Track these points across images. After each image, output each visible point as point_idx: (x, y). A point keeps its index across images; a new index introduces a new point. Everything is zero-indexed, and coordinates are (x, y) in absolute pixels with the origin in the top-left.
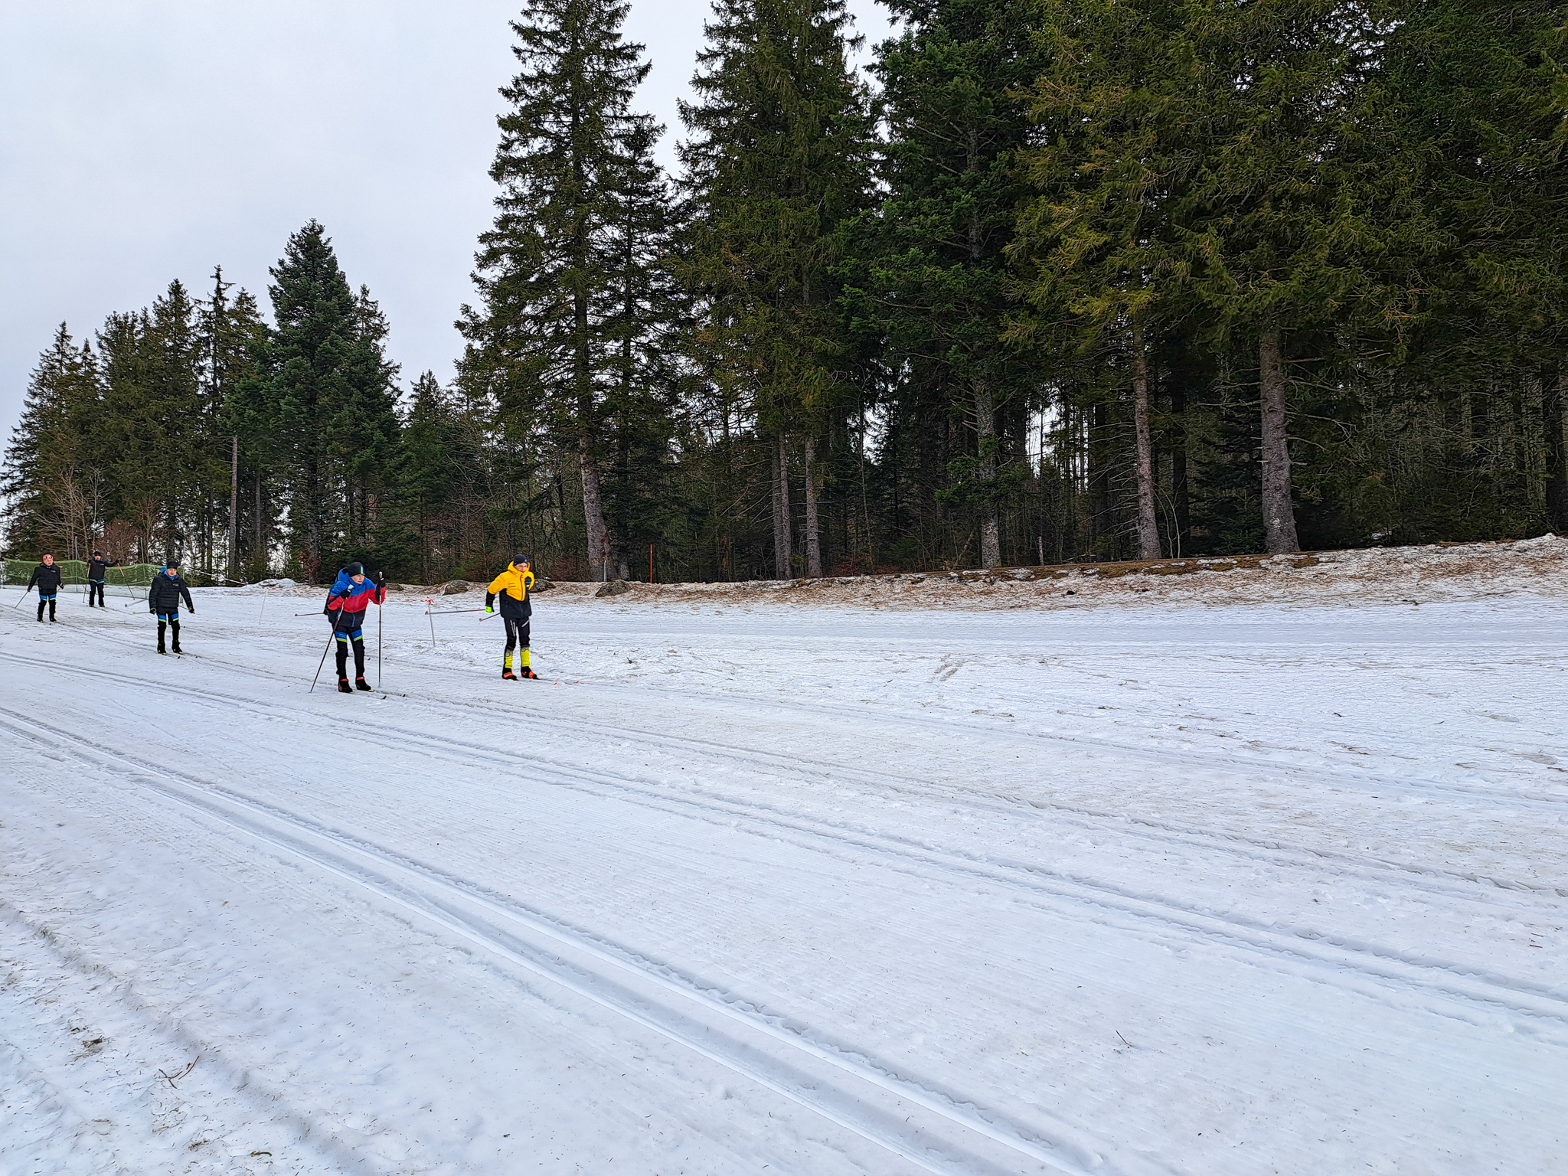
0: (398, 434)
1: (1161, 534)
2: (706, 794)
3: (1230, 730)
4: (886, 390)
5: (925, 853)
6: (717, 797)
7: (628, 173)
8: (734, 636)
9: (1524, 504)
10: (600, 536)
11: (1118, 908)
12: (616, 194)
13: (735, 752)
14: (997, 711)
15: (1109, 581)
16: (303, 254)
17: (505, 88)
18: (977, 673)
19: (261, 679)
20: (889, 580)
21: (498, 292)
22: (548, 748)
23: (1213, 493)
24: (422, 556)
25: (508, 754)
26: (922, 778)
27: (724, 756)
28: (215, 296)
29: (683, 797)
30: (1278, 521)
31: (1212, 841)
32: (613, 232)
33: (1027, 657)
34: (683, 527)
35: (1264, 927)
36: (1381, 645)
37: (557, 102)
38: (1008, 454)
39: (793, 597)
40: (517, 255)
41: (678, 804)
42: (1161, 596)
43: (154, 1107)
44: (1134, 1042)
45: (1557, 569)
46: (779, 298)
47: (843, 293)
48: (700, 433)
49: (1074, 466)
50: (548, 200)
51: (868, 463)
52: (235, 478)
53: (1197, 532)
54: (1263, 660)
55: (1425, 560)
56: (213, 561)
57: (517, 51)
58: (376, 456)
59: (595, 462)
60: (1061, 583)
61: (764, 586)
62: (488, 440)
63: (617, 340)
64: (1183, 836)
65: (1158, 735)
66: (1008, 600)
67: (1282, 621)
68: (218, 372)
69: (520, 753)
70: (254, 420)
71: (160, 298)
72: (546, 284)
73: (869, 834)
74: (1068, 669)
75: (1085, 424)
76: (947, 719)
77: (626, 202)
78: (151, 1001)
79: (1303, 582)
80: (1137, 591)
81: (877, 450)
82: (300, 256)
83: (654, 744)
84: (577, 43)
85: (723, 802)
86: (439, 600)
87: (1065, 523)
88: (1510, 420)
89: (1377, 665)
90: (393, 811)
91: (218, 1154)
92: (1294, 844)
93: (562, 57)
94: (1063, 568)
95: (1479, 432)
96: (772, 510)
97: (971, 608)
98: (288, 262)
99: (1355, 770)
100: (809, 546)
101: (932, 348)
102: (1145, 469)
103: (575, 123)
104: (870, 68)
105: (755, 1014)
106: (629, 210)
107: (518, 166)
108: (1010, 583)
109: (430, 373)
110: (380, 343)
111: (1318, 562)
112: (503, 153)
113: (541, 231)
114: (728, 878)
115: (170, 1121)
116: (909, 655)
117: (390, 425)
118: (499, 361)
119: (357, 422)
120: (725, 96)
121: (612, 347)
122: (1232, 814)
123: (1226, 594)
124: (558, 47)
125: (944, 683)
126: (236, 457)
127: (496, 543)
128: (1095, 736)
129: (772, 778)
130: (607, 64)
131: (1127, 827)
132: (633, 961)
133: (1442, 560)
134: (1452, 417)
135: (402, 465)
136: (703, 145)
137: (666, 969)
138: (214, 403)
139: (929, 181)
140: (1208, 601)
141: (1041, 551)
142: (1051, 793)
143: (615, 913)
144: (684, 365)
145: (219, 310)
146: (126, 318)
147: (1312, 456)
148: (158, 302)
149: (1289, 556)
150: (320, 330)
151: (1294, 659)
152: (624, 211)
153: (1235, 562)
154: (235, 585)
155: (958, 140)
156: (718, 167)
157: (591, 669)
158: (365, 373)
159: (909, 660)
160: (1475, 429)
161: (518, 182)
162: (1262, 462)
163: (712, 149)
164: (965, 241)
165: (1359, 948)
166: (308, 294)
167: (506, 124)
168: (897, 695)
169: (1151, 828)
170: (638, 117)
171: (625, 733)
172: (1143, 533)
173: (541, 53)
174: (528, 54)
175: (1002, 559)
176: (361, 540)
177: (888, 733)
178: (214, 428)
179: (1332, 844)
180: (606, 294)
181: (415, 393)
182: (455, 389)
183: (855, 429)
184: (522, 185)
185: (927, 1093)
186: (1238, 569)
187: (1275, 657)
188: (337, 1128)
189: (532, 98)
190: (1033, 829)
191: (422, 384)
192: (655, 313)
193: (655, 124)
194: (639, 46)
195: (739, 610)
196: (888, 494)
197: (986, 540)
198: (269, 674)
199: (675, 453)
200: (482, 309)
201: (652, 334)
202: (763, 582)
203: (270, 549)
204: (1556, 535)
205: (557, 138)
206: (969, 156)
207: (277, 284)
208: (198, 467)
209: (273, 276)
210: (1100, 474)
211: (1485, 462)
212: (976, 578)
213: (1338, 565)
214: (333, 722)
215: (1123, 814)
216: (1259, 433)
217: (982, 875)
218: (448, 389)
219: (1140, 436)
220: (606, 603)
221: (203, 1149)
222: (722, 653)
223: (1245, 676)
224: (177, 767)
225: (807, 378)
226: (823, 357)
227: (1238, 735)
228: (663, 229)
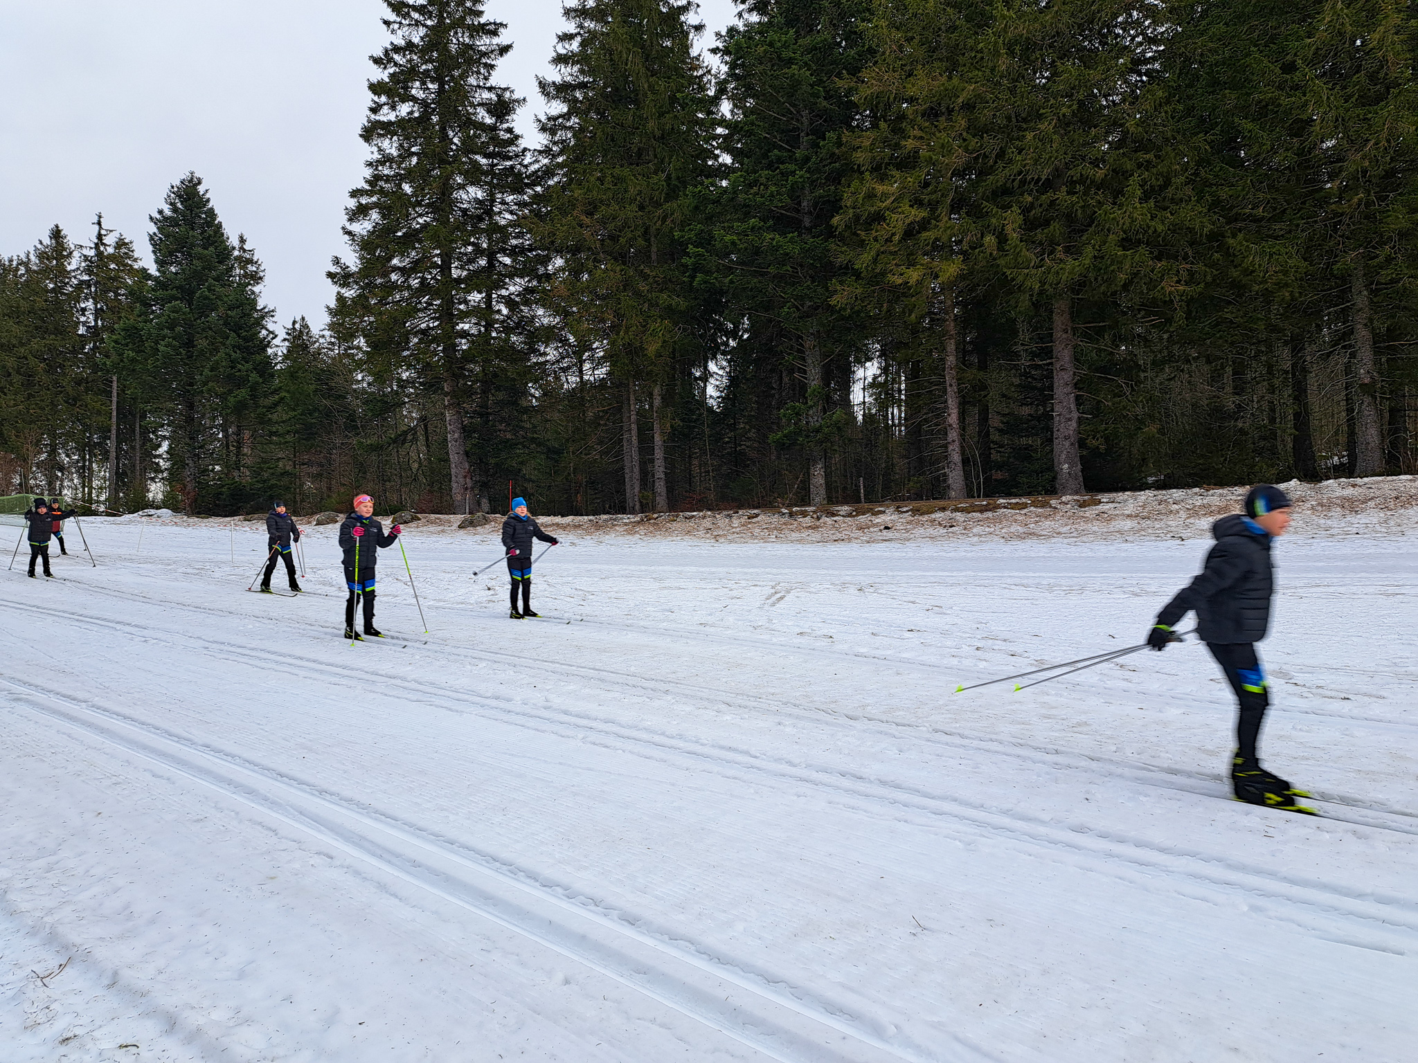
0: (272, 376)
1: (967, 476)
2: (556, 710)
3: (1019, 650)
4: (726, 344)
5: (752, 760)
6: (566, 713)
7: (490, 138)
8: (586, 566)
9: (1275, 454)
10: (463, 473)
11: (918, 808)
12: (478, 158)
13: (583, 672)
14: (819, 633)
15: (921, 518)
16: (182, 204)
17: (375, 55)
18: (802, 599)
19: (138, 603)
20: (728, 515)
21: (366, 245)
22: (410, 668)
23: (1011, 440)
24: (295, 489)
25: (372, 673)
26: (751, 694)
27: (573, 675)
28: (96, 241)
29: (534, 712)
30: (1066, 467)
31: (1000, 748)
32: (475, 192)
33: (847, 585)
34: (540, 465)
35: (1042, 822)
36: (1151, 575)
37: (424, 70)
38: (834, 403)
39: (641, 529)
40: (385, 210)
41: (530, 719)
42: (966, 532)
43: (26, 1006)
44: (927, 926)
45: (1300, 511)
46: (630, 257)
47: (688, 254)
48: (557, 378)
49: (892, 414)
50: (414, 160)
51: (710, 409)
52: (114, 413)
53: (998, 475)
54: (1050, 588)
55: (1191, 502)
56: (94, 491)
57: (387, 23)
58: (251, 396)
59: (459, 404)
60: (879, 519)
61: (615, 520)
62: (358, 382)
63: (480, 292)
64: (976, 743)
65: (958, 654)
66: (833, 534)
67: (1069, 554)
68: (98, 313)
69: (383, 673)
70: (133, 360)
71: (41, 242)
72: (413, 238)
73: (702, 745)
74: (883, 596)
75: (903, 378)
76: (775, 640)
77: (489, 165)
78: (24, 906)
79: (1087, 520)
80: (945, 526)
81: (718, 397)
82: (179, 205)
83: (509, 664)
84: (443, 16)
85: (570, 717)
86: (311, 530)
87: (883, 466)
88: (1264, 380)
89: (1147, 593)
90: (261, 727)
91: (87, 1047)
92: (1071, 750)
93: (429, 29)
94: (882, 507)
95: (1238, 390)
96: (623, 450)
97: (800, 541)
98: (168, 212)
99: (1125, 685)
100: (657, 484)
101: (767, 307)
102: (953, 418)
103: (441, 91)
104: (714, 51)
105: (593, 908)
106: (491, 171)
107: (387, 129)
108: (835, 518)
109: (303, 319)
110: (256, 289)
111: (1100, 502)
112: (373, 117)
113: (407, 188)
114: (573, 786)
115: (41, 1018)
116: (744, 583)
117: (265, 366)
118: (368, 310)
119: (233, 364)
120: (582, 71)
121: (476, 297)
122: (1019, 723)
123: (1021, 529)
124: (425, 19)
125: (773, 608)
126: (115, 394)
127: (365, 478)
128: (904, 656)
129: (617, 695)
130: (471, 36)
131: (928, 736)
132: (484, 863)
133: (1205, 502)
134: (1216, 377)
135: (276, 405)
136: (560, 116)
137: (513, 869)
138: (95, 343)
139: (765, 156)
140: (1006, 536)
141: (862, 491)
142: (864, 707)
143: (469, 819)
144: (543, 317)
145: (99, 254)
146: (11, 261)
147: (1097, 411)
148: (39, 246)
149: (1076, 497)
150: (199, 277)
151: (1077, 588)
152: (486, 173)
153: (1029, 502)
154: (114, 515)
155: (792, 119)
156: (574, 136)
157: (452, 595)
158: (241, 317)
159: (744, 588)
160: (1235, 388)
161: (386, 144)
162: (1054, 414)
163: (569, 120)
164: (798, 211)
165: (1122, 841)
166: (186, 242)
167: (376, 88)
168: (731, 619)
169: (949, 736)
170: (499, 88)
171: (482, 655)
172: (951, 475)
173: (409, 25)
174: (396, 26)
175: (828, 497)
176: (236, 474)
177: (723, 653)
178: (95, 368)
179: (1103, 750)
180: (470, 248)
181: (287, 337)
182: (327, 333)
183: (700, 378)
184: (391, 146)
185: (746, 975)
186: (1032, 508)
187: (1061, 586)
188: (201, 1021)
189: (401, 65)
190: (847, 738)
191: (294, 328)
192: (515, 268)
193: (515, 96)
194: (501, 24)
195: (592, 541)
196: (729, 438)
197: (813, 481)
198: (146, 599)
199: (533, 396)
200: (352, 260)
201: (514, 287)
202: (614, 517)
203: (149, 482)
204: (1300, 481)
205: (424, 103)
206: (802, 134)
207: (156, 230)
208: (79, 403)
209: (152, 224)
210: (915, 422)
211: (1243, 417)
212: (804, 514)
213: (1117, 505)
214: (207, 644)
215: (925, 724)
216: (1051, 388)
217: (801, 779)
218: (321, 333)
219: (949, 389)
220: (469, 534)
221: (72, 1043)
222: (575, 581)
223: (1035, 602)
224: (54, 686)
225: (653, 330)
226: (669, 312)
227: (1026, 655)
228: (523, 191)
